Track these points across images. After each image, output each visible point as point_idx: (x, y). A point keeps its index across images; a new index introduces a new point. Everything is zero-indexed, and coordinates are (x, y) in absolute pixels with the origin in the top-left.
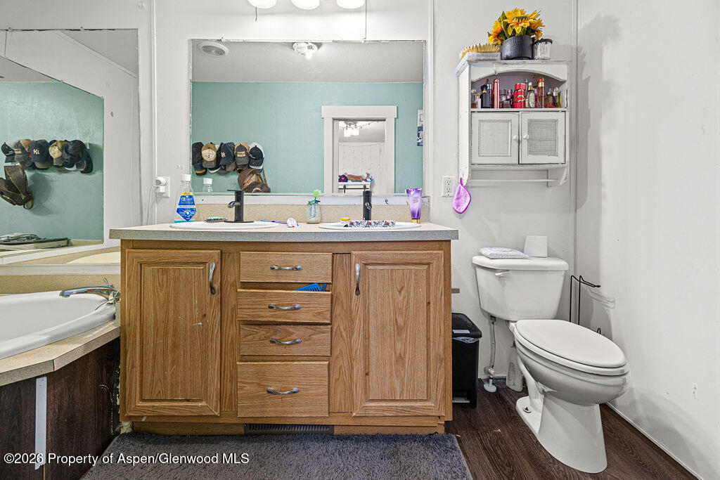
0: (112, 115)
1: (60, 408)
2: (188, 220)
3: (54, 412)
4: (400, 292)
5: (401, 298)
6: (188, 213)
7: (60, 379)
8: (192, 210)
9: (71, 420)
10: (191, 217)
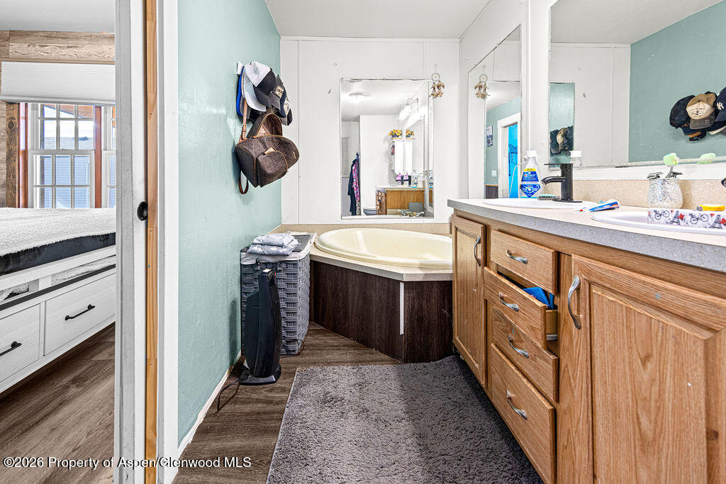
0: (585, 96)
1: (413, 307)
2: (529, 197)
3: (409, 307)
4: (644, 362)
5: (646, 377)
6: (530, 189)
7: (413, 289)
8: (535, 186)
9: (420, 320)
10: (533, 194)
